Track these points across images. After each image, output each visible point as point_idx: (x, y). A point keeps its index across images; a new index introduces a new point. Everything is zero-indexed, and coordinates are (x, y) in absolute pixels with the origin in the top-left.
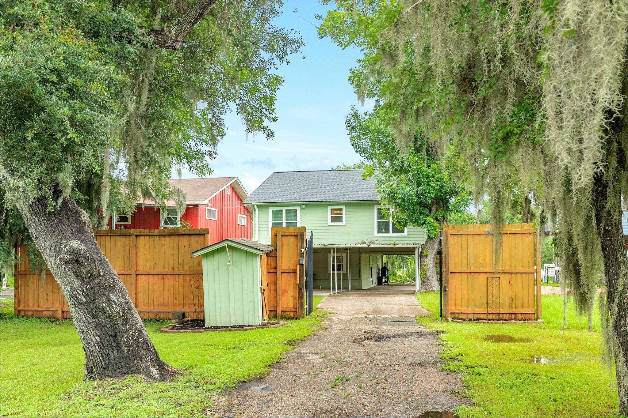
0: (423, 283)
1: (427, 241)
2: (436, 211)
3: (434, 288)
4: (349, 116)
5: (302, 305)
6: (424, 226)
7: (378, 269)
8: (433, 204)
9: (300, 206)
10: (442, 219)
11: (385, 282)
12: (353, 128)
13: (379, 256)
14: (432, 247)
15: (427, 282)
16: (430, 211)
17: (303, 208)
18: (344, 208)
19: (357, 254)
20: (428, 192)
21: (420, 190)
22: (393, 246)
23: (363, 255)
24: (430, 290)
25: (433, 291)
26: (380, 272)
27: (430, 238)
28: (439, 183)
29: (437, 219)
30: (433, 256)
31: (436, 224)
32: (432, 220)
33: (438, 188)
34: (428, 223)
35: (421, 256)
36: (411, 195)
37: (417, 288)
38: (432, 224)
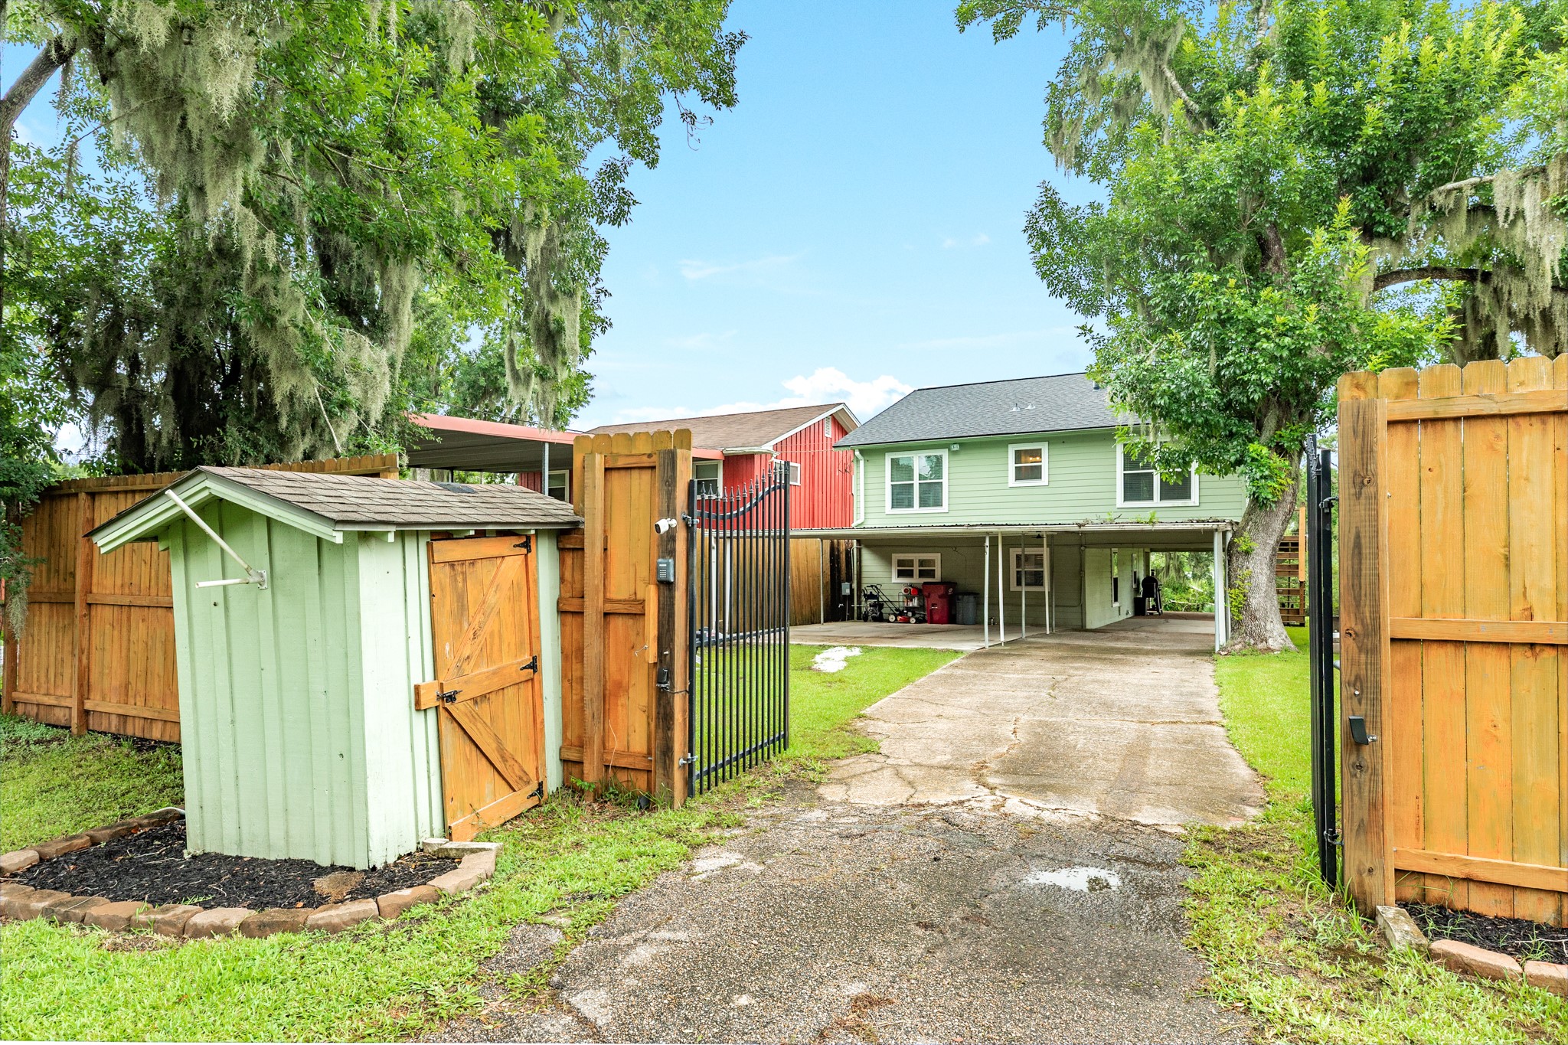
0: (1236, 626)
1: (1250, 512)
2: (1279, 428)
3: (1270, 641)
4: (1034, 210)
5: (667, 751)
6: (1239, 469)
7: (1136, 581)
8: (1268, 408)
9: (947, 446)
10: (1296, 447)
11: (1154, 608)
12: (1044, 239)
13: (1138, 554)
14: (1266, 527)
15: (1252, 625)
16: (1260, 427)
17: (955, 453)
18: (1044, 447)
19: (1076, 549)
20: (1255, 369)
21: (1228, 365)
22: (1148, 527)
23: (1091, 553)
24: (1261, 646)
25: (1269, 649)
26: (1142, 589)
27: (1258, 503)
28: (1287, 340)
29: (1280, 450)
30: (1268, 552)
31: (1277, 461)
32: (1265, 451)
33: (1285, 353)
34: (1253, 460)
35: (1229, 550)
36: (1197, 384)
37: (1221, 640)
38: (1263, 461)
